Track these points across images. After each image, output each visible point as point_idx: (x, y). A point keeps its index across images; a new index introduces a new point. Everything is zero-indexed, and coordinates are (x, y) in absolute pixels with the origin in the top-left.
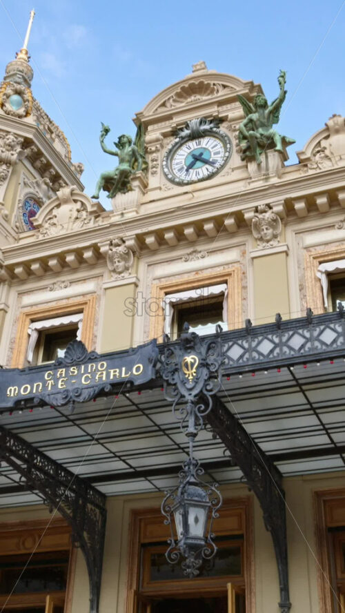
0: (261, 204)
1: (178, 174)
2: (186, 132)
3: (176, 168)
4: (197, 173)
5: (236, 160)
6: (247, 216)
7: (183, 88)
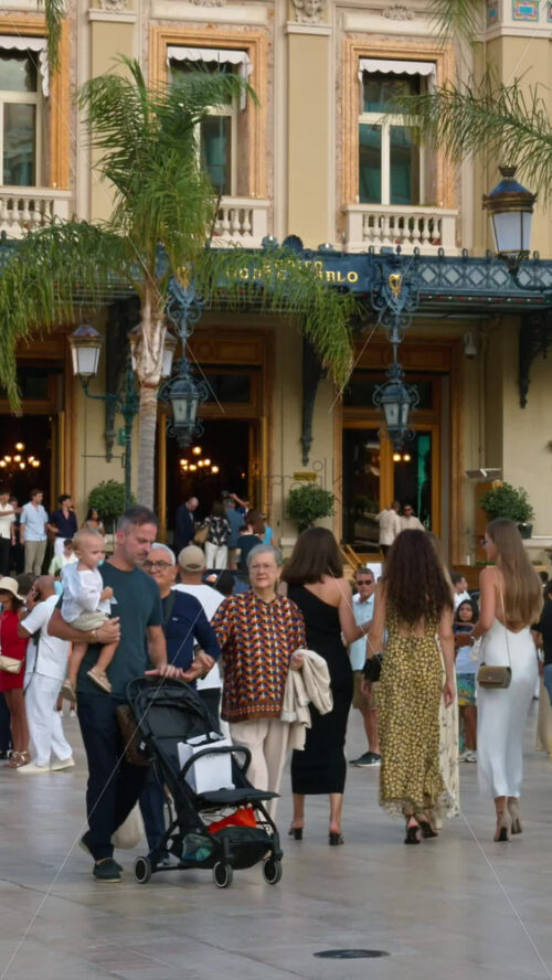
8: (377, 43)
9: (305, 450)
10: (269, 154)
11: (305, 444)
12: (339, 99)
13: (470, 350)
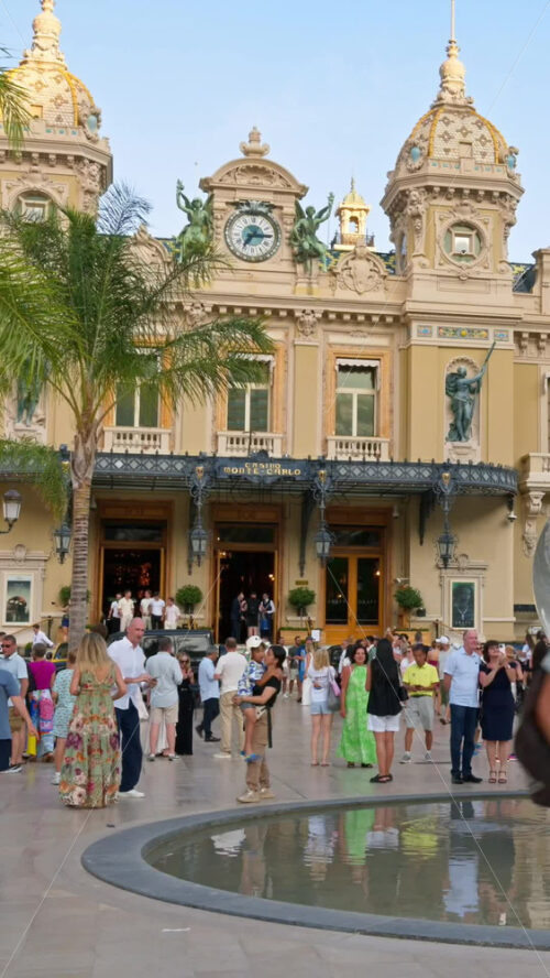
0: (308, 308)
1: (237, 245)
2: (245, 208)
3: (235, 238)
4: (252, 251)
5: (285, 252)
6: (297, 314)
7: (248, 167)
8: (347, 350)
9: (302, 568)
10: (285, 409)
11: (302, 565)
12: (324, 380)
13: (395, 514)
